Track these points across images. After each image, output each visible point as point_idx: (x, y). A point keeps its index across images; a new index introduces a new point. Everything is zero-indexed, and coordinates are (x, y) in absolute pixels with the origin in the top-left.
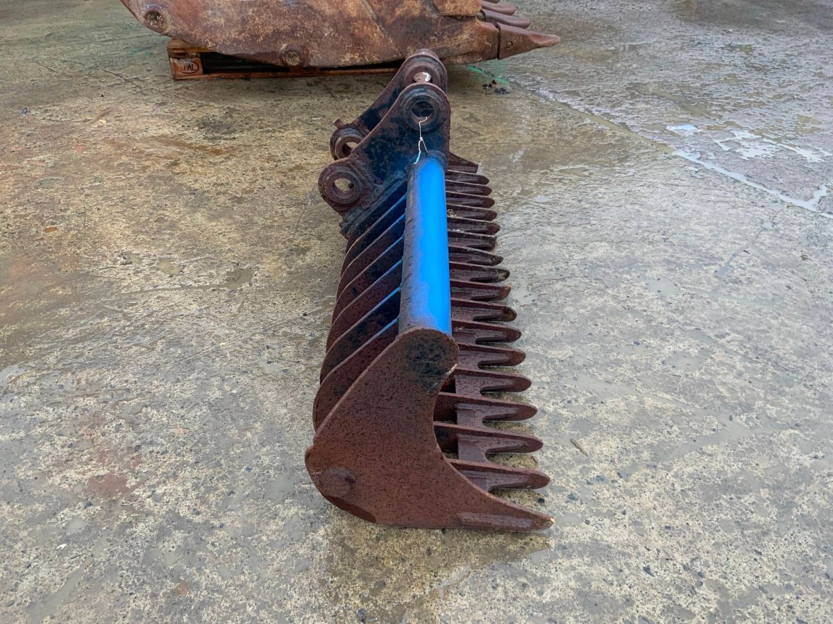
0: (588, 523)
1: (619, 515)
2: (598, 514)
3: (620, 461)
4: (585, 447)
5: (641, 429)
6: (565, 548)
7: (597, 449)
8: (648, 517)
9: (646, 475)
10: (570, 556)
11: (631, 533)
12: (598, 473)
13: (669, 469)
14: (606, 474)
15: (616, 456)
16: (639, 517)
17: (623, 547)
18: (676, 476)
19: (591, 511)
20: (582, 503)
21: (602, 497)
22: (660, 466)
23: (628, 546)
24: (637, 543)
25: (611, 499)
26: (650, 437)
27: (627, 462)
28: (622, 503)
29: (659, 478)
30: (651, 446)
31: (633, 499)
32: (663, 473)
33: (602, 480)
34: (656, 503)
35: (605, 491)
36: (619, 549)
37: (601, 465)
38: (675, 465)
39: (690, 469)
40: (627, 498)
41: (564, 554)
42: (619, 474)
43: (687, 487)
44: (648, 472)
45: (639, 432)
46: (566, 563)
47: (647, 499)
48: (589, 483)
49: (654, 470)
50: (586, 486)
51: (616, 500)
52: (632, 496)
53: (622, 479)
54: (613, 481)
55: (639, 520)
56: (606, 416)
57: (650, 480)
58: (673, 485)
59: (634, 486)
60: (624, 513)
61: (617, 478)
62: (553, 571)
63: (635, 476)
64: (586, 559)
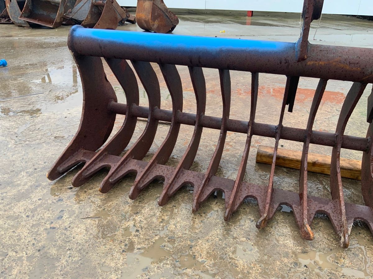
0: (39, 199)
1: (29, 213)
2: (40, 206)
3: (62, 234)
4: (89, 221)
5: (77, 262)
6: (37, 186)
7: (83, 227)
8: (13, 226)
9: (39, 242)
10: (31, 186)
11: (15, 213)
12: (64, 218)
13: (30, 258)
14: (60, 222)
15: (68, 233)
16: (18, 221)
17: (12, 206)
18: (20, 259)
19: (45, 204)
20: (52, 202)
21: (48, 212)
22: (37, 254)
23: (9, 208)
24: (6, 213)
25: (42, 215)
26: (65, 263)
27: (57, 237)
28: (35, 218)
29: (29, 248)
30: (58, 259)
31: (31, 225)
32: (30, 252)
33: (58, 218)
34: (16, 234)
35: (49, 215)
36: (12, 205)
37: (69, 222)
38: (28, 264)
39: (15, 272)
40: (35, 223)
41: (34, 185)
42: (54, 228)
43: (6, 259)
44: (40, 244)
45: (76, 259)
46: (29, 184)
47: (24, 232)
48: (62, 211)
49: (38, 248)
50: (61, 209)
51: (39, 217)
52: (33, 225)
53: (49, 227)
54: (52, 222)
55: (16, 221)
56: (108, 246)
57: (34, 241)
58: (16, 252)
59: (38, 231)
60: (28, 216)
61: (52, 225)
62: (31, 179)
63: (44, 235)
64: (23, 191)
